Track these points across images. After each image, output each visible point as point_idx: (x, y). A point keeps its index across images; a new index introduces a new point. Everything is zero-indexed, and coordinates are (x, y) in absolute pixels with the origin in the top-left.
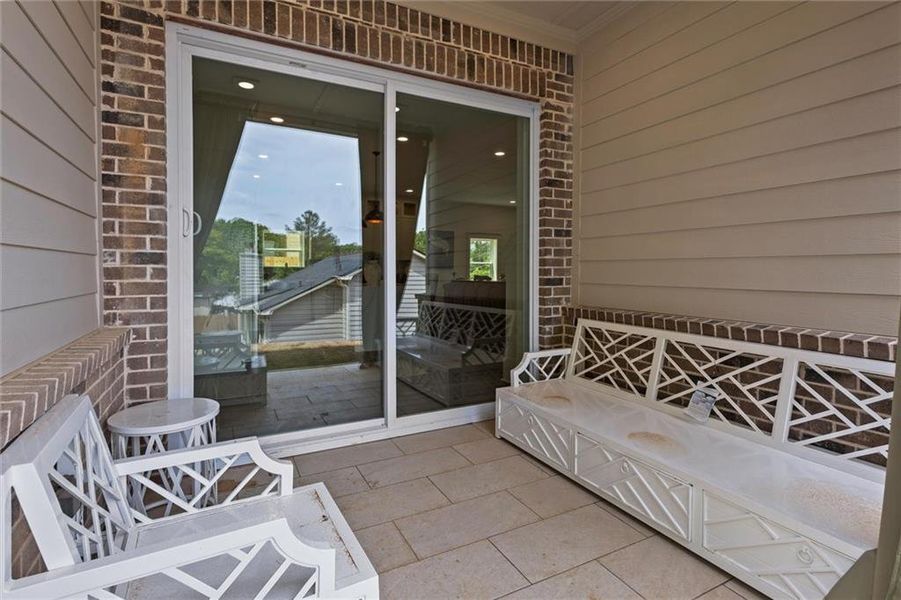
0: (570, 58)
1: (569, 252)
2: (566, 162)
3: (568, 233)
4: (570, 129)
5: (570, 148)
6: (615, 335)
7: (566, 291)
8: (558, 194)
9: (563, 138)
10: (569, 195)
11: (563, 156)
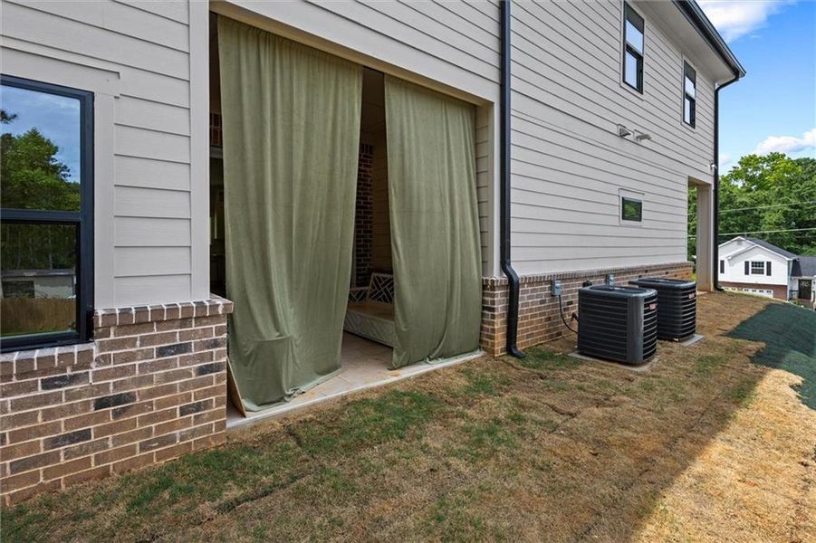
0: (371, 147)
1: (370, 241)
2: (369, 197)
3: (370, 232)
4: (371, 181)
5: (371, 190)
6: (384, 279)
7: (369, 260)
8: (365, 213)
9: (368, 185)
10: (370, 213)
11: (368, 194)
